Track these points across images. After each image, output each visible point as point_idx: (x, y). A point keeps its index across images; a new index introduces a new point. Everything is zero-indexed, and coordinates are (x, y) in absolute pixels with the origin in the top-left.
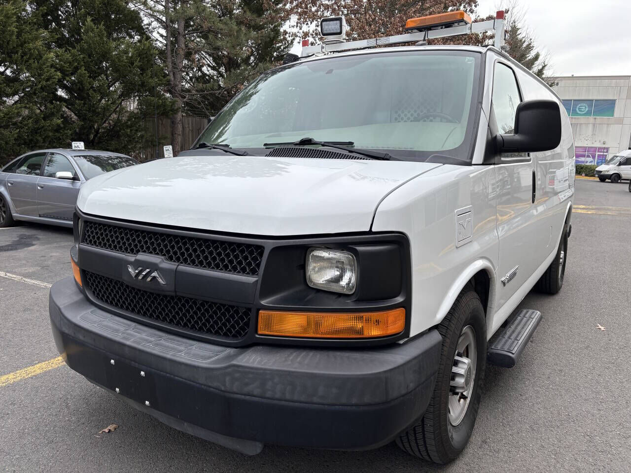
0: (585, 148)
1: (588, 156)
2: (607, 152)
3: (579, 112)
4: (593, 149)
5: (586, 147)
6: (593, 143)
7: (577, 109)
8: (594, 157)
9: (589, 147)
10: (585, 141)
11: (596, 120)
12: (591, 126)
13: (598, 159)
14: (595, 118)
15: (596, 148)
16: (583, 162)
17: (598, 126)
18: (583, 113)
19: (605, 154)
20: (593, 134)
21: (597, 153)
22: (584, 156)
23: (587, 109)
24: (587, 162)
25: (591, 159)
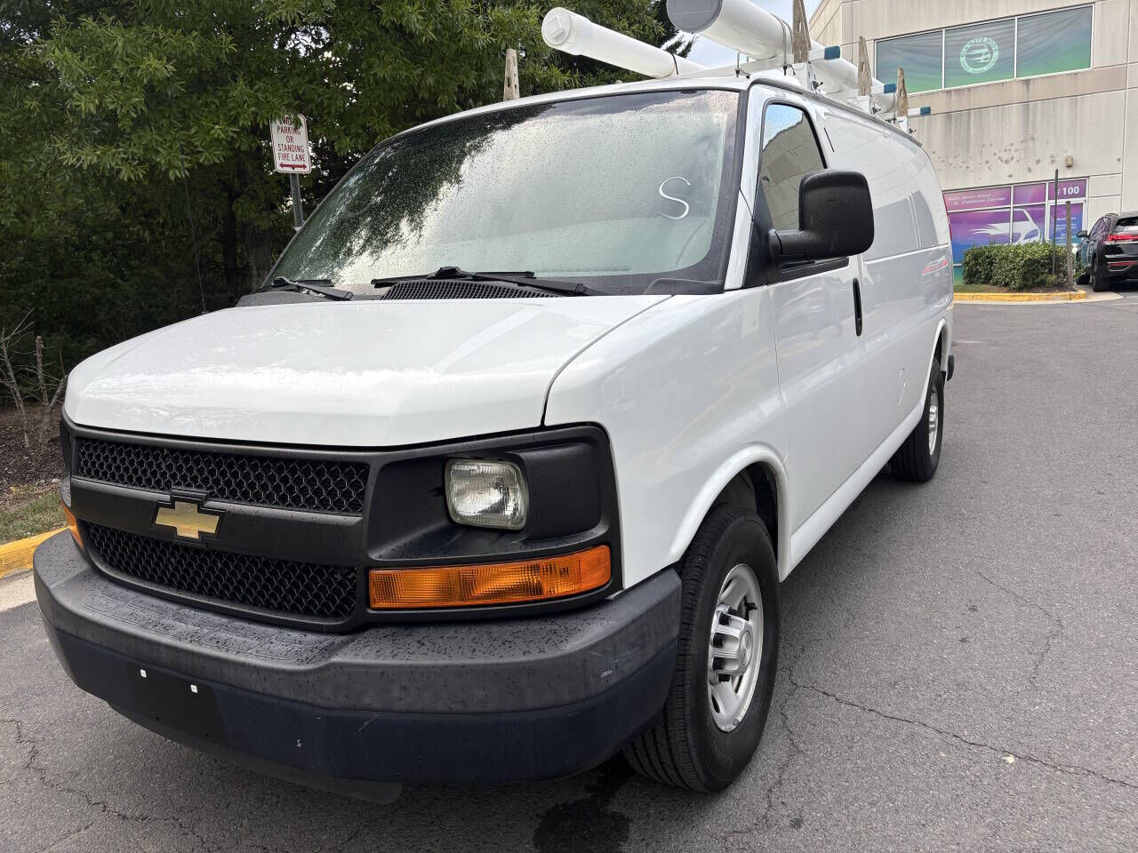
0: (1003, 189)
1: (1020, 217)
2: (1082, 194)
3: (971, 70)
4: (1031, 191)
5: (1008, 187)
6: (1030, 170)
7: (963, 59)
8: (1038, 217)
9: (1018, 186)
10: (1002, 164)
11: (1031, 87)
12: (1015, 112)
13: (1055, 223)
14: (1027, 82)
15: (1042, 183)
16: (1004, 238)
17: (1039, 107)
18: (985, 68)
19: (1073, 201)
20: (1028, 139)
21: (1049, 203)
22: (1002, 218)
23: (996, 54)
24: (1016, 237)
25: (1028, 226)
